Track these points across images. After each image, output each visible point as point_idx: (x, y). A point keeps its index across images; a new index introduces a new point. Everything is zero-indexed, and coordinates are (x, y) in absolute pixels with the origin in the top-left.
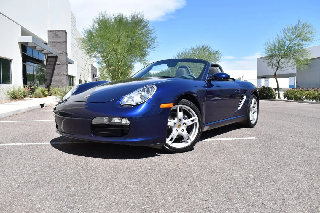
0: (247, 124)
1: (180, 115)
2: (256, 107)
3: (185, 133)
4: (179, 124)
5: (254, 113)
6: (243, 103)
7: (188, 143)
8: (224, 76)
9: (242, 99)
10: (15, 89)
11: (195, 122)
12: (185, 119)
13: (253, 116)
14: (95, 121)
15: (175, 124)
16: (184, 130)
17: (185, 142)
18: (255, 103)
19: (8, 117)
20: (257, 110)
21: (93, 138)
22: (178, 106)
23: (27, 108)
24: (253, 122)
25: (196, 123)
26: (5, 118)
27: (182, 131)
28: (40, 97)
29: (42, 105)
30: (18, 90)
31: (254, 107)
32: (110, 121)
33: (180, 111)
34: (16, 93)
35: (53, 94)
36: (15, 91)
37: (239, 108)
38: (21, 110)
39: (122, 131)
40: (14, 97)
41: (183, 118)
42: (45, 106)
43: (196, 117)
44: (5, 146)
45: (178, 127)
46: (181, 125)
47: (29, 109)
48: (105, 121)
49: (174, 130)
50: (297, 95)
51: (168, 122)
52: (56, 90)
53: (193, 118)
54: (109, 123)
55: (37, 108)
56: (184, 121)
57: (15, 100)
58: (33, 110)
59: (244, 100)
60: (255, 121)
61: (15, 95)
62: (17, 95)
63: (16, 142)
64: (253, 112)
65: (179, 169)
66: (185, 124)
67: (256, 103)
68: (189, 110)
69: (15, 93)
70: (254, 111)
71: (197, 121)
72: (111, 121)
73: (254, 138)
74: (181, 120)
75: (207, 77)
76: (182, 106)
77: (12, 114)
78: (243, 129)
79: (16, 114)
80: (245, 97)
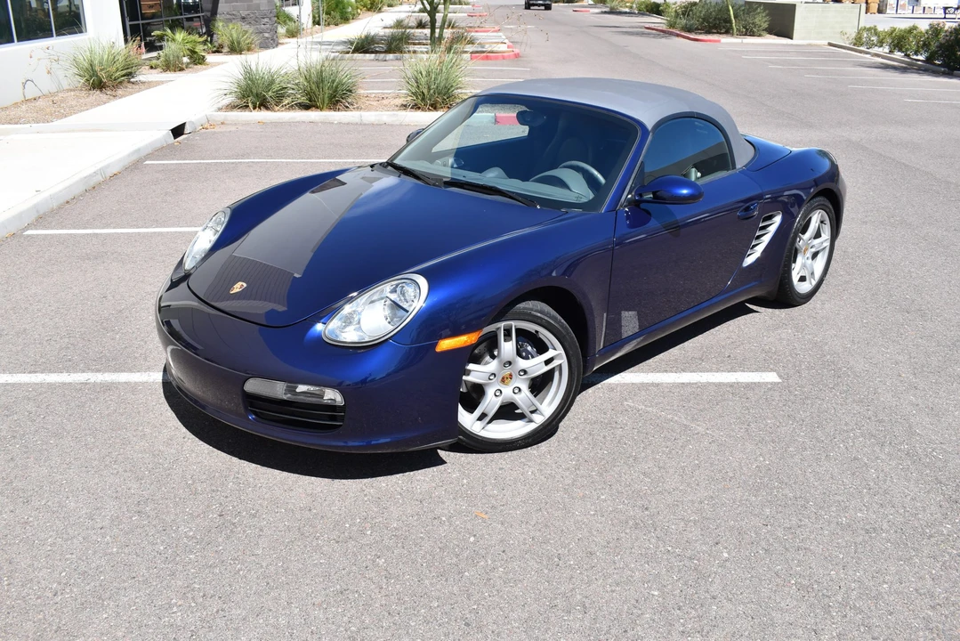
0: (783, 297)
1: (508, 348)
2: (826, 235)
3: (524, 398)
4: (506, 373)
5: (815, 255)
6: (766, 239)
7: (533, 424)
8: (685, 192)
9: (764, 228)
10: (98, 50)
11: (556, 363)
12: (527, 358)
13: (804, 270)
14: (253, 386)
15: (494, 374)
16: (520, 390)
17: (526, 420)
18: (822, 222)
19: (68, 202)
20: (827, 244)
21: (249, 423)
22: (502, 325)
23: (129, 155)
24: (803, 288)
25: (560, 367)
26: (60, 208)
27: (516, 391)
28: (181, 70)
29: (178, 131)
30: (106, 57)
31: (818, 235)
32: (292, 390)
33: (508, 338)
34: (101, 70)
35: (226, 49)
36: (96, 62)
37: (749, 261)
38: (108, 166)
40: (96, 82)
41: (519, 354)
42: (187, 131)
43: (561, 351)
44: (41, 384)
45: (503, 380)
46: (511, 375)
47: (134, 158)
49: (490, 392)
52: (235, 36)
53: (551, 353)
54: (289, 395)
55: (159, 145)
56: (522, 363)
57: (98, 92)
58: (148, 157)
59: (772, 229)
60: (814, 283)
61: (97, 76)
62: (103, 75)
63: (72, 367)
64: (809, 254)
66: (525, 372)
67: (828, 222)
68: (537, 332)
69: (97, 68)
70: (814, 250)
71: (562, 361)
72: (296, 387)
73: (771, 377)
74: (510, 363)
75: (625, 193)
76: (514, 324)
77: (82, 188)
78: (764, 315)
79: (92, 183)
80: (778, 219)
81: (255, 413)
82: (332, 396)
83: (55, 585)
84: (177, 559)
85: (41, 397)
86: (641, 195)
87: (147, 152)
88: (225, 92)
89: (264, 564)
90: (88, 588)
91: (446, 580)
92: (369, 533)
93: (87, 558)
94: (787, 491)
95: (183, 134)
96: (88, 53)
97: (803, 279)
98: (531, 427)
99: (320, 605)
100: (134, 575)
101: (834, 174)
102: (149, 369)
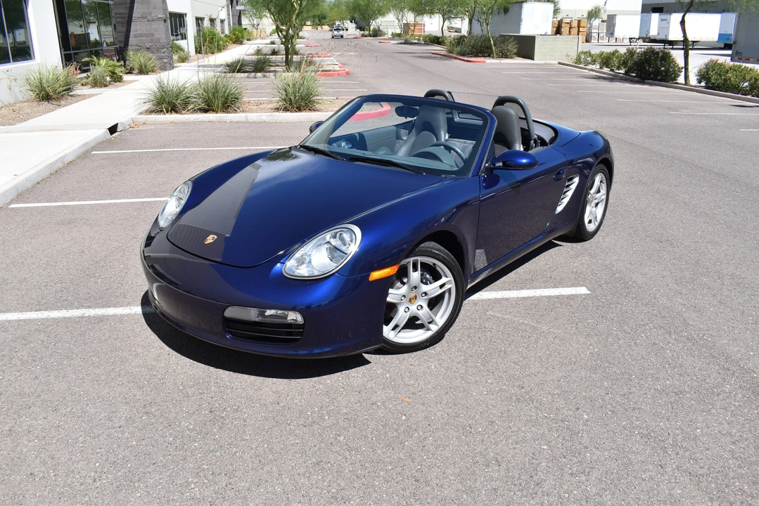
0: (578, 234)
1: (415, 276)
2: (603, 191)
3: (424, 313)
4: (413, 295)
5: (597, 204)
6: (570, 194)
7: (430, 331)
8: (524, 161)
9: (568, 186)
10: (44, 72)
11: (447, 287)
12: (426, 284)
13: (592, 214)
14: (231, 312)
15: (404, 296)
16: (422, 307)
17: (425, 329)
18: (601, 182)
19: (38, 183)
20: (604, 197)
21: (228, 341)
22: (411, 260)
23: (80, 148)
24: (591, 227)
25: (450, 290)
26: (33, 187)
27: (419, 308)
28: (106, 86)
29: (113, 130)
30: (51, 76)
31: (599, 191)
32: (262, 314)
33: (415, 269)
34: (48, 86)
35: (136, 71)
36: (44, 81)
37: (559, 209)
38: (66, 155)
39: (290, 334)
40: (44, 95)
41: (422, 282)
42: (119, 129)
43: (451, 278)
44: (47, 320)
45: (410, 300)
46: (416, 296)
47: (84, 149)
48: (252, 314)
49: (401, 309)
50: (730, 79)
51: (387, 294)
52: (143, 61)
53: (443, 280)
54: (260, 318)
55: (100, 140)
56: (425, 288)
57: (46, 103)
58: (93, 148)
59: (573, 187)
60: (597, 224)
61: (45, 91)
62: (50, 90)
64: (593, 204)
65: (404, 418)
66: (426, 294)
67: (605, 181)
68: (434, 264)
69: (45, 85)
70: (596, 201)
71: (452, 286)
72: (265, 312)
73: (583, 290)
74: (416, 287)
75: (484, 163)
76: (420, 259)
77: (47, 173)
78: (566, 248)
79: (55, 169)
80: (576, 180)
81: (231, 333)
82: (294, 317)
83: (93, 474)
84: (186, 447)
85: (49, 329)
86: (494, 164)
87: (91, 146)
88: (145, 101)
89: (254, 447)
90: (119, 474)
91: (393, 449)
92: (327, 418)
93: (113, 451)
94: (615, 369)
95: (116, 132)
96: (38, 74)
97: (590, 222)
98: (429, 334)
99: (304, 475)
100: (154, 461)
101: (607, 148)
102: (129, 304)
